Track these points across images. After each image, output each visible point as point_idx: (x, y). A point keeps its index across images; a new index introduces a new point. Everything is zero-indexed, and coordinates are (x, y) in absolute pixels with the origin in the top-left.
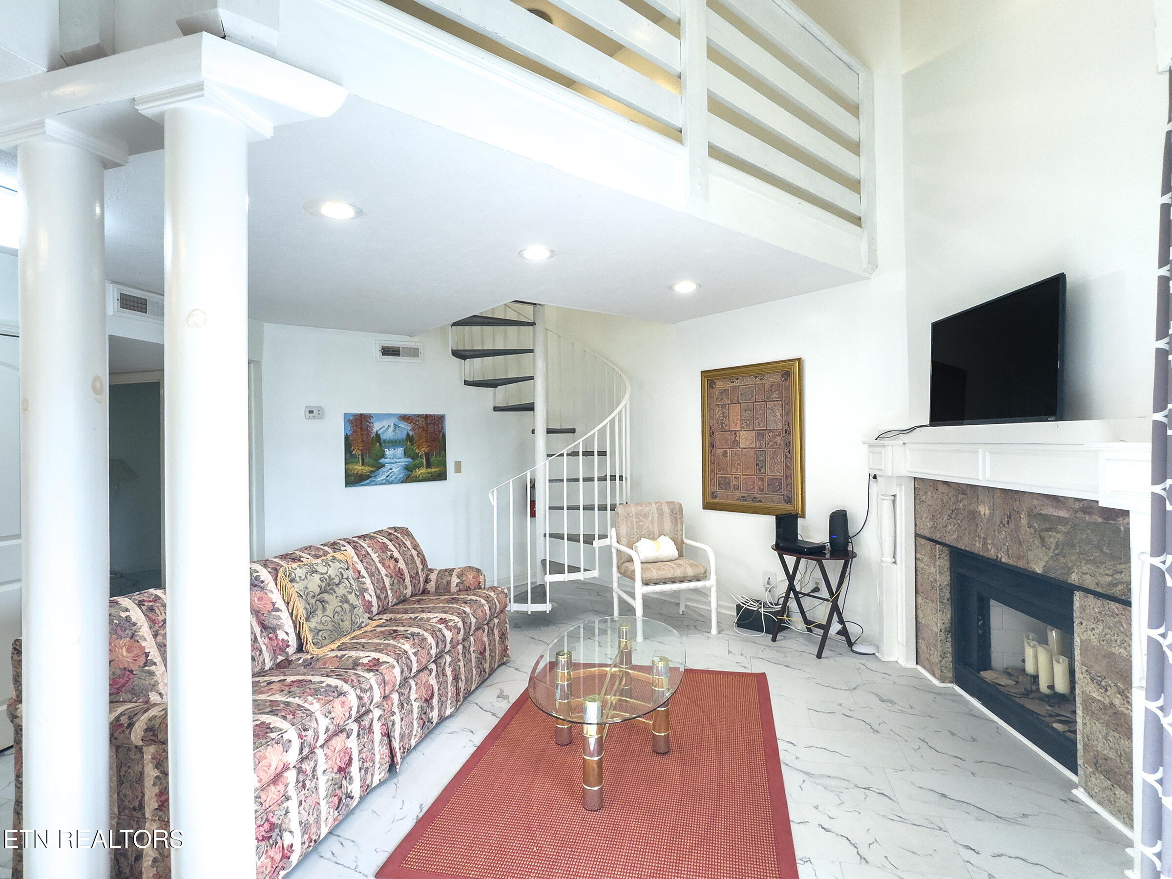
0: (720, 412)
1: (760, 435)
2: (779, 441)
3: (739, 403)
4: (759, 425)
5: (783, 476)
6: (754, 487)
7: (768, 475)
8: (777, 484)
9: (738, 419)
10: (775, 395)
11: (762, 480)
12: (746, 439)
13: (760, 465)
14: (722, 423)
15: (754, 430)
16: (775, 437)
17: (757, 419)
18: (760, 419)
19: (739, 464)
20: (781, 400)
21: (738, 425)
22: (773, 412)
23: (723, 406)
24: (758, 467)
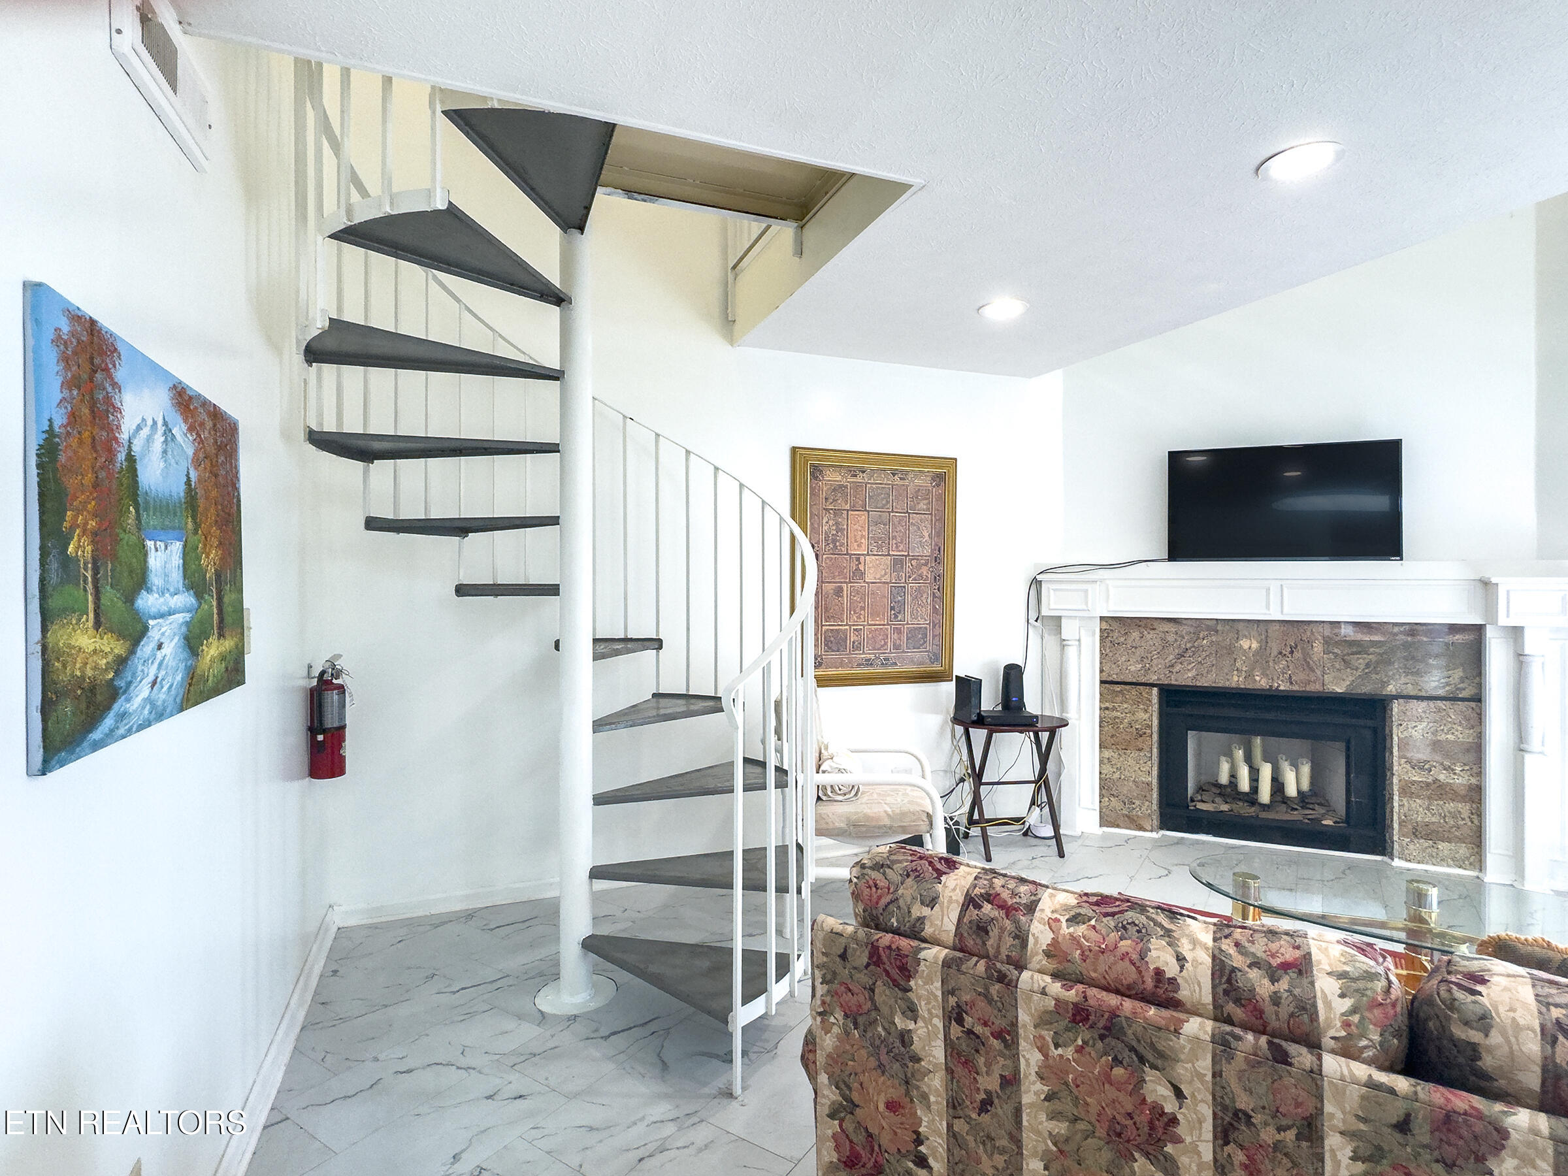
0: (831, 522)
1: (898, 563)
2: (925, 573)
3: (866, 510)
4: (897, 547)
5: (929, 624)
6: (886, 643)
7: (908, 624)
8: (920, 636)
9: (862, 536)
10: (922, 505)
11: (899, 631)
12: (876, 569)
13: (897, 610)
14: (834, 541)
15: (889, 555)
16: (919, 566)
17: (894, 538)
18: (899, 540)
19: (863, 608)
20: (931, 514)
21: (863, 546)
22: (919, 529)
23: (837, 512)
24: (893, 612)
